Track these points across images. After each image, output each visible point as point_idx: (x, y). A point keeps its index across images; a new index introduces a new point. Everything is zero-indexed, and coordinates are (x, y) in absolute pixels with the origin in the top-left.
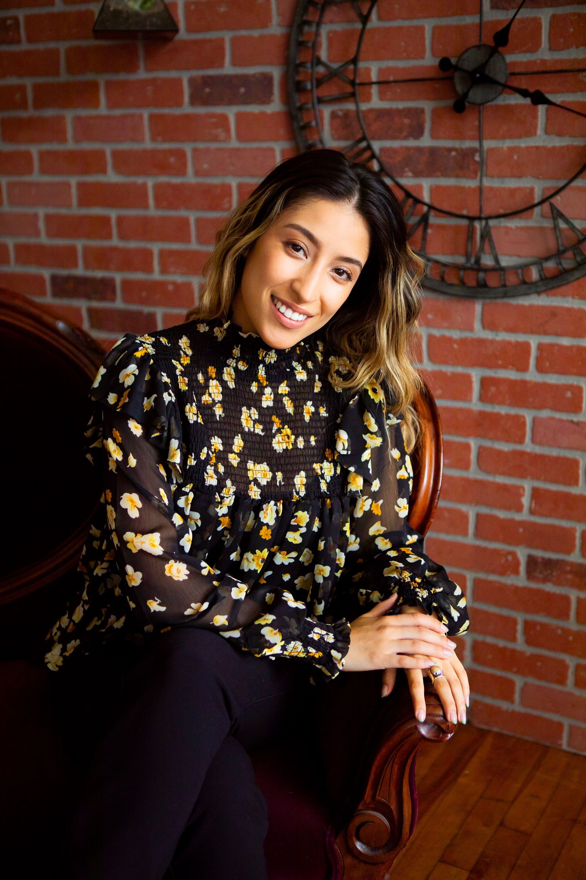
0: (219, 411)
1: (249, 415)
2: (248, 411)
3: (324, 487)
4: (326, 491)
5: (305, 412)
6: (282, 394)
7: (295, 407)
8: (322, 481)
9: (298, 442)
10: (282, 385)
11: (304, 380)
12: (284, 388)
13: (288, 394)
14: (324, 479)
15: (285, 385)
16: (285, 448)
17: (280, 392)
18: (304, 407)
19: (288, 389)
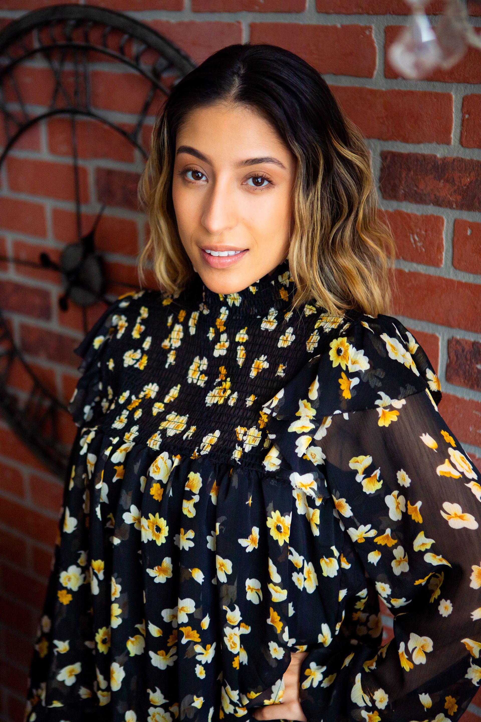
0: (171, 359)
1: (199, 365)
2: (199, 362)
3: (237, 455)
4: (237, 459)
5: (253, 366)
6: (239, 342)
7: (246, 359)
8: (239, 448)
9: (231, 398)
10: (242, 331)
11: (269, 331)
12: (242, 336)
13: (245, 343)
14: (242, 446)
15: (245, 333)
16: (215, 402)
17: (237, 340)
18: (255, 361)
19: (246, 337)
